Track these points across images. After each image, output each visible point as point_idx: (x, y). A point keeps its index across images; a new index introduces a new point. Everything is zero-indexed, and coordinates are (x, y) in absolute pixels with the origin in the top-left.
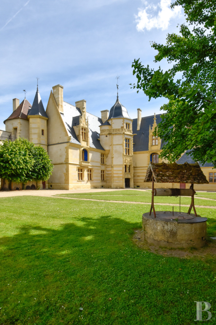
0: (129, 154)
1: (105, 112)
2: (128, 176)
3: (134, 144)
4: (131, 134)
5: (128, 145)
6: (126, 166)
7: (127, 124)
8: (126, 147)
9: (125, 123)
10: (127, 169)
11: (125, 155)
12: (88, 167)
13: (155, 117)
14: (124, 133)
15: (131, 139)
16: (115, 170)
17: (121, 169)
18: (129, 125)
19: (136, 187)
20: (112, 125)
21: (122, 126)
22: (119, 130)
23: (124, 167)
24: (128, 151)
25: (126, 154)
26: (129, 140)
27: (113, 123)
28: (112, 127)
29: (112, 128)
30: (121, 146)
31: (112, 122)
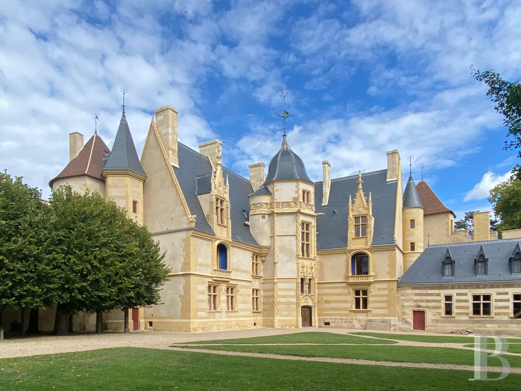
0: (308, 256)
1: (258, 168)
2: (307, 301)
3: (317, 235)
4: (313, 213)
5: (306, 236)
6: (302, 280)
7: (304, 192)
8: (303, 240)
9: (301, 190)
10: (306, 287)
11: (301, 256)
12: (228, 282)
13: (360, 179)
14: (300, 210)
15: (313, 224)
16: (281, 290)
17: (294, 286)
18: (308, 193)
19: (323, 324)
20: (274, 194)
21: (296, 195)
22: (288, 204)
23: (300, 281)
24: (305, 249)
25: (303, 255)
26: (307, 225)
27: (277, 190)
28: (273, 199)
29: (275, 201)
30: (294, 238)
31: (275, 188)
